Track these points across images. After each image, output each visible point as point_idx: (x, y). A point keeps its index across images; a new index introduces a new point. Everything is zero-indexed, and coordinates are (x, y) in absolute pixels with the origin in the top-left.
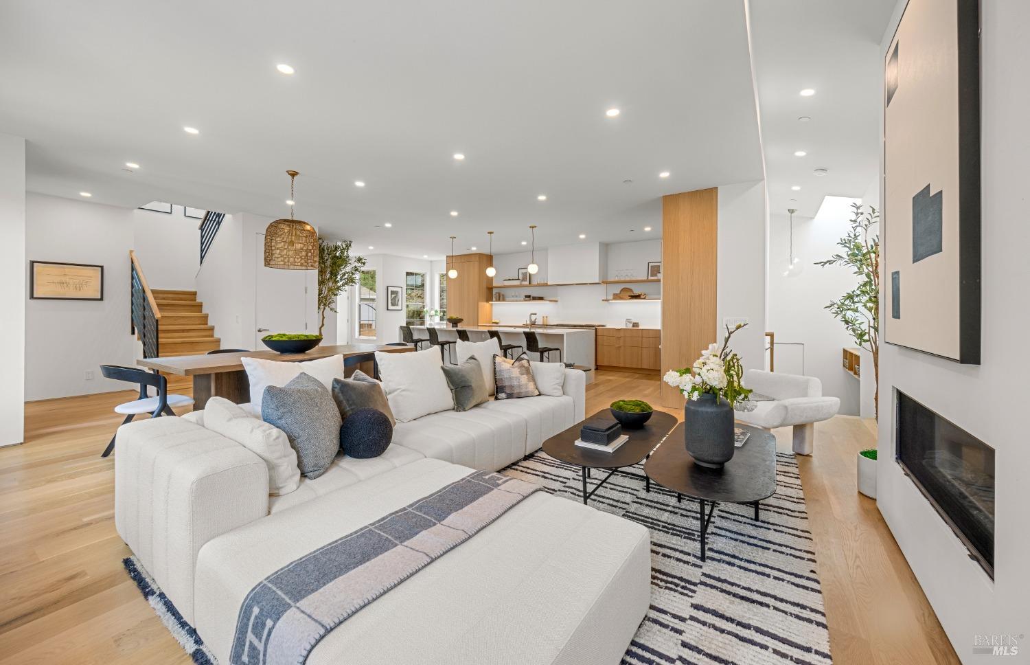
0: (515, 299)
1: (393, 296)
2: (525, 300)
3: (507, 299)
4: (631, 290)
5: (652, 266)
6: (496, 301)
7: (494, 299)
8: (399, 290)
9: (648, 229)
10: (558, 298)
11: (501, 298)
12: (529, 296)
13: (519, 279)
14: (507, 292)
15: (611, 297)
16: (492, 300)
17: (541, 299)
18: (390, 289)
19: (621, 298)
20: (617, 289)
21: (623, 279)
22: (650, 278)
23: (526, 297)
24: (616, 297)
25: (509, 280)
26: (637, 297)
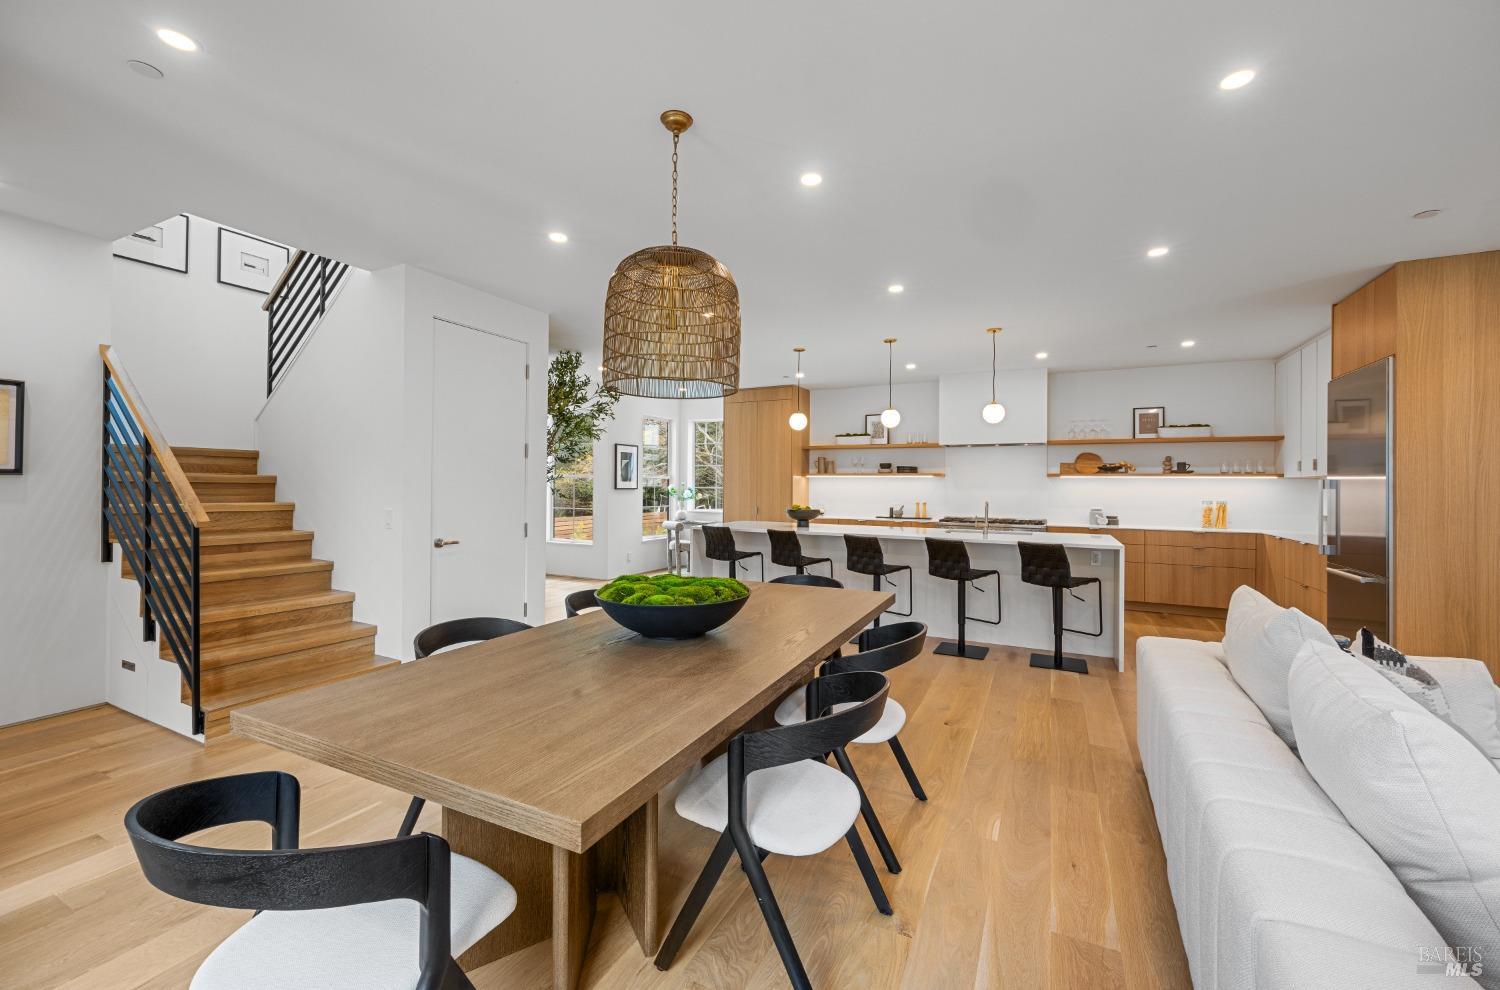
0: (855, 470)
1: (625, 462)
2: (880, 473)
3: (838, 470)
4: (1094, 457)
5: (1141, 415)
6: (819, 473)
7: (811, 471)
8: (633, 450)
9: (1188, 344)
10: (947, 471)
11: (830, 467)
12: (888, 466)
13: (866, 434)
14: (840, 458)
15: (1057, 470)
16: (808, 473)
17: (913, 470)
18: (621, 449)
19: (1078, 472)
20: (1070, 455)
21: (1080, 437)
22: (1139, 436)
23: (883, 466)
24: (1068, 469)
25: (848, 435)
26: (1111, 470)
